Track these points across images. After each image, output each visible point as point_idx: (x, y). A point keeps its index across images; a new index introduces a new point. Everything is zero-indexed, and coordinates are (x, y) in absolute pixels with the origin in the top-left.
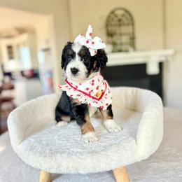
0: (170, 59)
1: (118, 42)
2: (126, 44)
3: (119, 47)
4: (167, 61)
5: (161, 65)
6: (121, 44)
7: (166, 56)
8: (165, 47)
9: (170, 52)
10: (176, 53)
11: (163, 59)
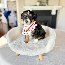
0: (60, 9)
1: (42, 1)
2: (45, 2)
3: (42, 4)
4: (59, 10)
5: (57, 11)
6: (43, 2)
7: (59, 8)
8: (59, 5)
9: (61, 7)
10: (63, 7)
11: (58, 9)
